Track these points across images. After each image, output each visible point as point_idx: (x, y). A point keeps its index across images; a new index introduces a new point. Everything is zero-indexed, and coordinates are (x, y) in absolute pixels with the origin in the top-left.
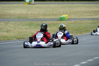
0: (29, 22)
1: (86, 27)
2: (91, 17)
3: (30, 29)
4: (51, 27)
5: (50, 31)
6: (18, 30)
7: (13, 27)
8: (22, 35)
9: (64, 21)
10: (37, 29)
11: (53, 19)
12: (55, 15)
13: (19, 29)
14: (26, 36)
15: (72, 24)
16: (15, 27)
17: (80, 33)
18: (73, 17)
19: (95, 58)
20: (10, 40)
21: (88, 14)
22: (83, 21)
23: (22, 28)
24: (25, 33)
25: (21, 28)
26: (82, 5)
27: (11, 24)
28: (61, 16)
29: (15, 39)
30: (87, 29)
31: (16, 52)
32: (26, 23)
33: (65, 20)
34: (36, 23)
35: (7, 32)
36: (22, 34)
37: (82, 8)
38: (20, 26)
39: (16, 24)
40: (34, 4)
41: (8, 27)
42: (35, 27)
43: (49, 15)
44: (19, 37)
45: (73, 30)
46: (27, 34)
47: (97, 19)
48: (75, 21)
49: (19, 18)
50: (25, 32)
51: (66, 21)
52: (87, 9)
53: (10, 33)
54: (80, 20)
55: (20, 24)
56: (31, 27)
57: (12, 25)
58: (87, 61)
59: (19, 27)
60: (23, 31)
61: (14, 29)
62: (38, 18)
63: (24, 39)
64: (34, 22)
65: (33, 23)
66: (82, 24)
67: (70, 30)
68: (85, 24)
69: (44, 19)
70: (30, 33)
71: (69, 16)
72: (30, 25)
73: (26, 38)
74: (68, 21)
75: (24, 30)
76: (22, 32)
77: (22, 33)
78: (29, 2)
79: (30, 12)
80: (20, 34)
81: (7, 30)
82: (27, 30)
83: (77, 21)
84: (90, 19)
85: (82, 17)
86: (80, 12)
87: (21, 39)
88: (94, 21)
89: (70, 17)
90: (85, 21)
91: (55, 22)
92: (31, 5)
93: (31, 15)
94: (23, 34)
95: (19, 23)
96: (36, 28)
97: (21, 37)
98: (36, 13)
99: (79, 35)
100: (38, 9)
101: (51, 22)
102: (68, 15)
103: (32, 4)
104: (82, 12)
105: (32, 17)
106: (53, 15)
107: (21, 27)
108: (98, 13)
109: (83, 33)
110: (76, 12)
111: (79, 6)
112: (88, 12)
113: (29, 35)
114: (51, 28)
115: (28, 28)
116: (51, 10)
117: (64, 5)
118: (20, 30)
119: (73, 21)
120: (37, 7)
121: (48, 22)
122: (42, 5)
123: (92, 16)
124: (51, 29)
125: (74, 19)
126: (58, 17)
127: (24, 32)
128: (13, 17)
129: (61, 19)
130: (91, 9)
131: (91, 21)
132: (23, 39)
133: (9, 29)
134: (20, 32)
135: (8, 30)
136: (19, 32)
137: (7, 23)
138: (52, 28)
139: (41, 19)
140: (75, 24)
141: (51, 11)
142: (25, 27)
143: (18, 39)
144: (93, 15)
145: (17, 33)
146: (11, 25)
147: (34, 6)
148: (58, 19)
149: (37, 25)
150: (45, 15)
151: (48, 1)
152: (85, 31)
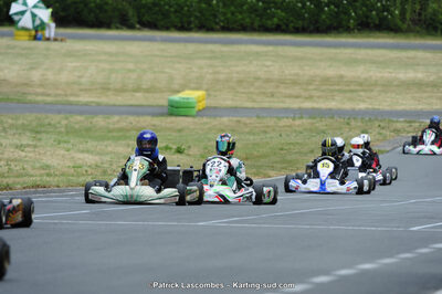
0: (29, 118)
1: (282, 149)
2: (308, 105)
3: (35, 146)
4: (130, 142)
8: (2, 175)
9: (190, 119)
10: (68, 150)
12: (147, 91)
14: (17, 180)
18: (229, 103)
21: (296, 90)
22: (270, 122)
24: (16, 168)
26: (270, 48)
28: (176, 97)
30: (288, 158)
32: (20, 122)
33: (194, 112)
34: (64, 122)
37: (269, 63)
40: (55, 40)
42: (59, 142)
43: (122, 90)
46: (23, 169)
47: (331, 113)
48: (235, 119)
51: (196, 120)
52: (291, 70)
54: (258, 117)
56: (40, 139)
60: (6, 156)
62: (72, 99)
63: (10, 192)
64: (55, 118)
65: (49, 124)
66: (265, 132)
69: (98, 104)
70: (38, 165)
71: (209, 95)
72: (37, 132)
74: (205, 120)
75: (9, 153)
79: (36, 76)
82: (24, 154)
83: (244, 119)
84: (301, 113)
85: (266, 105)
86: (258, 79)
88: (320, 124)
89: (213, 103)
90: (279, 119)
91: (147, 121)
93: (41, 85)
96: (62, 145)
98: (64, 77)
100: (71, 64)
101: (132, 119)
102: (207, 90)
103: (48, 39)
104: (268, 81)
105: (49, 95)
106: (138, 90)
108: (337, 88)
109: (272, 173)
110: (240, 82)
111: (257, 54)
112: (295, 83)
113: (32, 172)
114: (128, 145)
115: (28, 146)
116: (131, 66)
117: (191, 47)
119: (225, 120)
120: (70, 54)
121: (116, 118)
122: (90, 46)
123: (310, 98)
124: (129, 150)
125: (234, 110)
126: (161, 100)
127: (8, 160)
129: (175, 110)
130: (309, 71)
131: (306, 121)
132: (4, 192)
139: (86, 104)
140: (234, 131)
141: (130, 71)
142: (16, 141)
144: (315, 93)
147: (54, 45)
148: (162, 106)
149: (67, 133)
150: (105, 88)
151: (117, 28)
152: (279, 166)
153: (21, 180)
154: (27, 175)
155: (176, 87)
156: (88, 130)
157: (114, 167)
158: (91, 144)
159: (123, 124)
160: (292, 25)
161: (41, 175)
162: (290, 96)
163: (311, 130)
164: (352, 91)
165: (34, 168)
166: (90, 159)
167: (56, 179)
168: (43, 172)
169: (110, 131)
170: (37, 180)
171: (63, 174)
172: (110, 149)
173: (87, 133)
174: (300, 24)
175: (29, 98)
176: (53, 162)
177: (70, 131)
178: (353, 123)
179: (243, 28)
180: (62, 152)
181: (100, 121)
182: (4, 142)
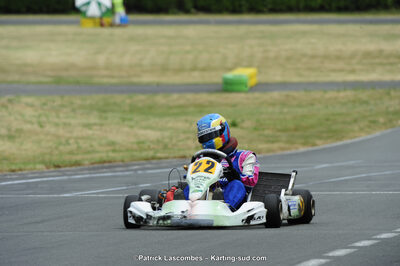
0: (97, 99)
1: (327, 120)
2: (351, 78)
3: (101, 125)
4: (189, 118)
5: (184, 132)
6: (53, 130)
7: (34, 120)
8: (71, 153)
9: (243, 95)
10: (132, 127)
11: (196, 85)
12: (204, 70)
13: (57, 125)
14: (85, 156)
15: (273, 105)
16: (43, 119)
17: (304, 144)
18: (278, 79)
19: (358, 244)
20: (21, 170)
21: (340, 65)
22: (317, 94)
23: (70, 124)
24: (84, 145)
25: (65, 124)
26: (315, 27)
27: (27, 105)
28: (230, 75)
29: (40, 167)
30: (334, 127)
31: (42, 221)
32: (88, 102)
34: (128, 101)
35: (11, 137)
36: (68, 148)
37: (313, 40)
38: (61, 115)
39: (45, 104)
40: (119, 26)
41: (12, 118)
42: (124, 120)
43: (180, 70)
44: (55, 159)
45: (279, 131)
46: (92, 146)
47: (373, 85)
48: (285, 93)
49: (58, 81)
50: (83, 138)
51: (251, 95)
52: (336, 47)
53: (22, 144)
54: (306, 90)
55: (62, 106)
56: (106, 118)
57: (29, 112)
58: (328, 257)
59: (56, 120)
60: (75, 134)
61: (36, 127)
62: (135, 80)
63: (79, 168)
64: (119, 98)
65: (115, 104)
66: (312, 104)
67: (264, 129)
68: (327, 107)
69: (158, 85)
70: (104, 142)
71: (259, 72)
72: (103, 110)
73: (87, 162)
74: (257, 95)
75: (79, 132)
76: (69, 138)
77: (71, 141)
78: (101, 18)
79: (101, 59)
80: (61, 148)
81: (9, 130)
82: (90, 132)
83: (293, 94)
84: (346, 85)
85: (312, 79)
86: (304, 55)
87: (66, 166)
88: (364, 95)
89: (264, 79)
90: (325, 91)
91: (204, 97)
92: (106, 31)
93: (107, 68)
94: (74, 147)
95: (58, 101)
96: (126, 123)
97: (67, 158)
98: (127, 60)
99: (302, 149)
100: (133, 47)
101: (190, 96)
102: (258, 67)
104: (313, 57)
105: (112, 77)
106: (194, 69)
107: (64, 120)
108: (377, 61)
109: (318, 142)
110: (288, 59)
111: (304, 33)
114: (186, 121)
115: (95, 124)
116: (188, 48)
117: (243, 29)
118: (61, 132)
119: (276, 95)
120: (132, 39)
121: (175, 96)
122: (150, 31)
123: (353, 71)
124: (188, 125)
125: (283, 86)
126: (216, 78)
127: (77, 138)
128: (33, 79)
129: (228, 87)
130: (351, 47)
131: (349, 94)
132: (74, 168)
133: (15, 125)
134: (63, 141)
135: (13, 129)
136: (58, 137)
137: (10, 101)
138: (191, 124)
139: (148, 85)
140: (283, 104)
141: (188, 52)
142: (84, 121)
143: (52, 169)
144: (358, 67)
145: (50, 144)
146: (25, 112)
147: (118, 31)
148: (217, 84)
149: (131, 111)
150: (164, 69)
151: (174, 13)
152: (325, 135)
153: (89, 156)
154: (94, 151)
155: (229, 65)
156: (150, 108)
157: (174, 141)
158: (153, 121)
159: (182, 102)
160: (334, 5)
161: (107, 152)
162: (334, 71)
163: (354, 102)
164: (391, 64)
165: (101, 145)
166: (152, 135)
167: (121, 154)
168: (109, 148)
169: (171, 108)
170: (104, 156)
171: (127, 150)
172: (170, 125)
173: (149, 110)
174: (342, 4)
175: (96, 80)
176: (119, 138)
177: (133, 109)
178: (393, 93)
179: (290, 9)
180: (126, 129)
181: (160, 99)
182: (73, 121)
